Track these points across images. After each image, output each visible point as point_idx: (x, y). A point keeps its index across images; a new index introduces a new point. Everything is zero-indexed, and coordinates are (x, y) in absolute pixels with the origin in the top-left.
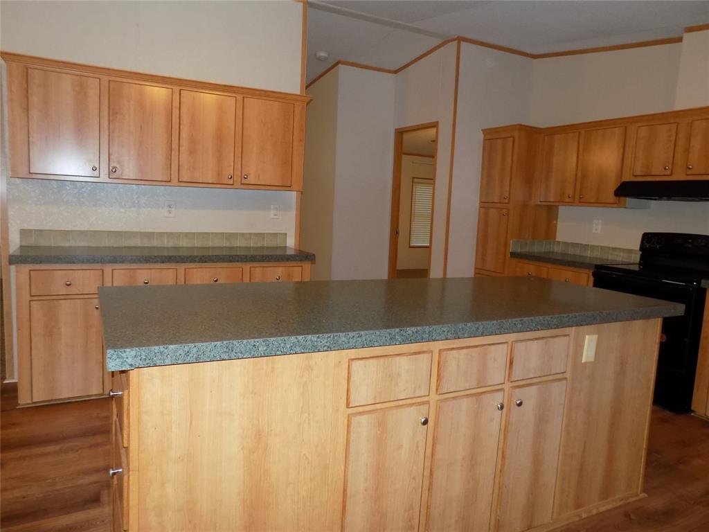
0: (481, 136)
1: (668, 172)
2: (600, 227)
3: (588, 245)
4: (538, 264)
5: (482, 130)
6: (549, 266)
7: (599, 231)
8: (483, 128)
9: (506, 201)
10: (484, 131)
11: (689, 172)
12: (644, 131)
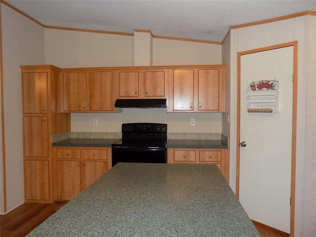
0: (19, 71)
1: (137, 95)
2: (97, 123)
3: (92, 132)
4: (73, 148)
5: (21, 67)
6: (81, 148)
7: (97, 125)
8: (21, 65)
9: (46, 112)
10: (22, 67)
11: (147, 95)
12: (123, 75)
